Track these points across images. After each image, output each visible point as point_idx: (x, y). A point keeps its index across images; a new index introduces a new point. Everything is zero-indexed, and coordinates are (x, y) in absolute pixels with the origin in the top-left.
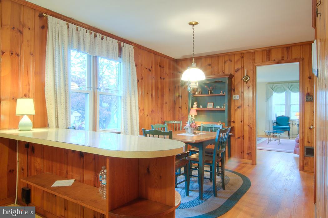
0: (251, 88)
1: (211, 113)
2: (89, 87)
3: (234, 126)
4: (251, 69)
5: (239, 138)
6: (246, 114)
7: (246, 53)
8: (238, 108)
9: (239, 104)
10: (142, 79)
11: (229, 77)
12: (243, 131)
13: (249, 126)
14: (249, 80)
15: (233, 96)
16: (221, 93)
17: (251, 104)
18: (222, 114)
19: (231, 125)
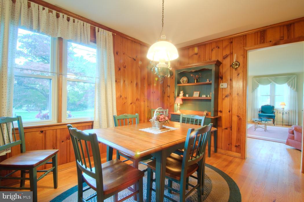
0: (241, 75)
1: (197, 102)
2: (53, 73)
3: (221, 116)
4: (242, 54)
5: (226, 129)
6: (235, 104)
7: (235, 38)
8: (226, 96)
9: (228, 92)
10: (125, 67)
11: (216, 64)
12: (231, 121)
13: (238, 116)
14: (239, 67)
15: (221, 84)
16: (208, 82)
17: (241, 93)
18: (208, 103)
19: (218, 115)
